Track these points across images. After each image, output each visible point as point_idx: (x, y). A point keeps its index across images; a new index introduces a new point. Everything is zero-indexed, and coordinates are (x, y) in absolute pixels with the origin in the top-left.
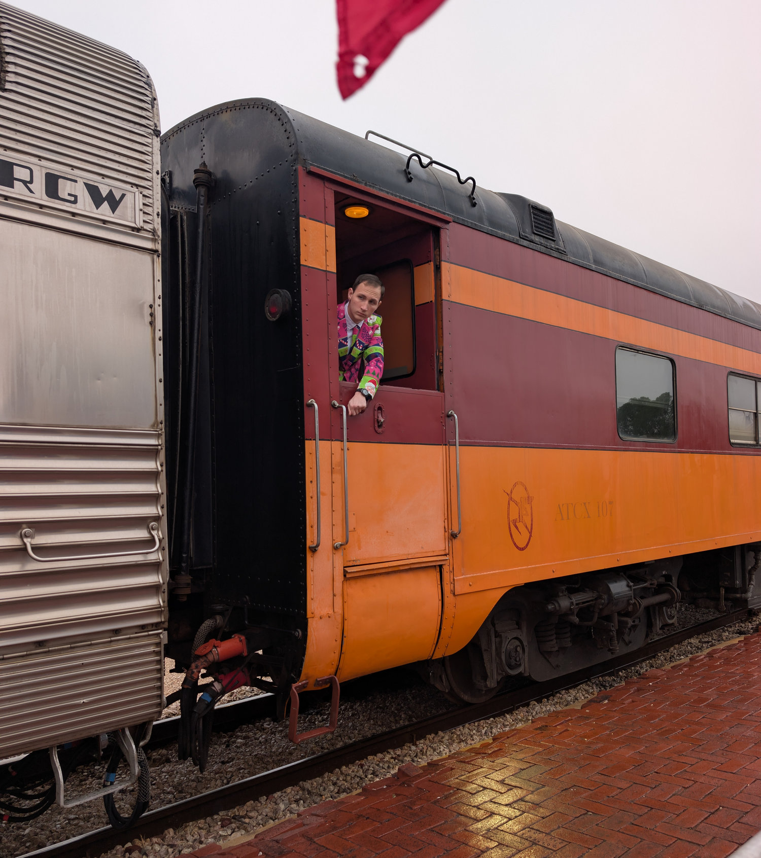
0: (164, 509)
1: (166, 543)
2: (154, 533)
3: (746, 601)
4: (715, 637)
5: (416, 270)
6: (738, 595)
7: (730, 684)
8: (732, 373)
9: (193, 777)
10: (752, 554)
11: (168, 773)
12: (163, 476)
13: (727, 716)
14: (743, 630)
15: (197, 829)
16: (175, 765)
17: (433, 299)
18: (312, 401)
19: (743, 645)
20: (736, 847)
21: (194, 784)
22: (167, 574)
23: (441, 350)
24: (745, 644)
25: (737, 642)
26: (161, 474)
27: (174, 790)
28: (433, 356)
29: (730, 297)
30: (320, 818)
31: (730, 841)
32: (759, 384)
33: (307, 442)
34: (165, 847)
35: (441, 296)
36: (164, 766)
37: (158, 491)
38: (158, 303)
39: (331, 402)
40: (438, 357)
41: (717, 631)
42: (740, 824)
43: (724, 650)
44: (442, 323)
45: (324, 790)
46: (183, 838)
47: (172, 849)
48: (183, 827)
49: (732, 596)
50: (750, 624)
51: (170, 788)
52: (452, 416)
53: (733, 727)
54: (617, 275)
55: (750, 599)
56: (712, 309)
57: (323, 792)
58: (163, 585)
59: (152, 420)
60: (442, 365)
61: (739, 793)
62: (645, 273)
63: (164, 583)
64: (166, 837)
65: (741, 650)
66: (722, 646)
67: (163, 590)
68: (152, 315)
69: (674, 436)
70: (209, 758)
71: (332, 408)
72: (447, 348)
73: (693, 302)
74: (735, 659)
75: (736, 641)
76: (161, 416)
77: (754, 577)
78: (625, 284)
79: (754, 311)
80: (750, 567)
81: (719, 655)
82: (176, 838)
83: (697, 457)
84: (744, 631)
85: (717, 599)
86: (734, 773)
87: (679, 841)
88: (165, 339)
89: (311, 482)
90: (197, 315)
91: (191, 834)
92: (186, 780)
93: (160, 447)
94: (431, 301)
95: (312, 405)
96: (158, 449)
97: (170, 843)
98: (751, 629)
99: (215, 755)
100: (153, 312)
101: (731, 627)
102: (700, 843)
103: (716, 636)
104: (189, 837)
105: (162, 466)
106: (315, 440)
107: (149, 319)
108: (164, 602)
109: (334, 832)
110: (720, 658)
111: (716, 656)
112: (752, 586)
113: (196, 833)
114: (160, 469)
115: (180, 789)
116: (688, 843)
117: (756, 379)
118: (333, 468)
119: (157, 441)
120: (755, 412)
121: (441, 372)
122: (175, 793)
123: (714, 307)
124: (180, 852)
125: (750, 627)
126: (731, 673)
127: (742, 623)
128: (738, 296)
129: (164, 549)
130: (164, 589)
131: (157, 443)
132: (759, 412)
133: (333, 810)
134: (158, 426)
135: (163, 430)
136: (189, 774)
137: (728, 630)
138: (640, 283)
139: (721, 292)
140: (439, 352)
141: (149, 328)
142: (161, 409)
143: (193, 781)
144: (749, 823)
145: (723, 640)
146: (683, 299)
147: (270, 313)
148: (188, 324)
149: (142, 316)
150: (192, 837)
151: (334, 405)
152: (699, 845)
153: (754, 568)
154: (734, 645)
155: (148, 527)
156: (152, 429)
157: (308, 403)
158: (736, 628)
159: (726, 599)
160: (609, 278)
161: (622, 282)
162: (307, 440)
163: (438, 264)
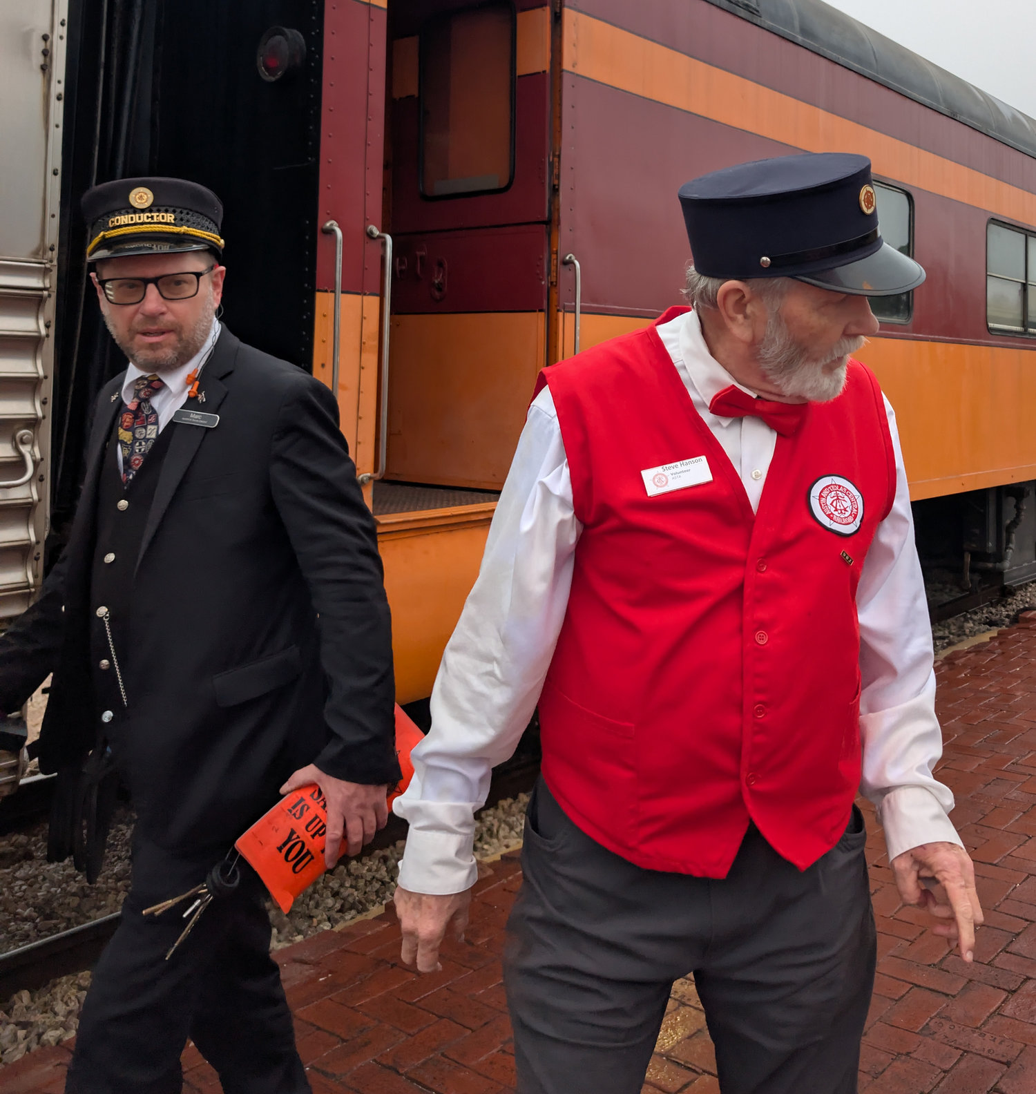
0: (47, 405)
1: (47, 469)
2: (25, 449)
3: (1000, 574)
4: (954, 629)
5: (521, 17)
6: (990, 565)
7: (981, 710)
8: (992, 221)
9: (73, 887)
10: (1012, 501)
11: (26, 879)
12: (49, 346)
13: (979, 765)
14: (994, 618)
15: (74, 991)
16: (41, 865)
17: (547, 68)
18: (332, 225)
19: (996, 644)
20: (1004, 997)
21: (74, 901)
22: (46, 523)
23: (557, 153)
24: (1001, 643)
25: (988, 640)
26: (45, 342)
27: (35, 914)
28: (544, 163)
29: (994, 104)
30: (306, 967)
31: (994, 987)
32: (1031, 240)
33: (319, 296)
34: (11, 1027)
35: (560, 64)
36: (21, 867)
37: (37, 373)
38: (60, 34)
39: (365, 228)
40: (551, 164)
41: (956, 619)
42: (1008, 955)
43: (970, 652)
44: (561, 109)
45: (317, 906)
46: (47, 1008)
47: (24, 1031)
48: (50, 986)
49: (981, 565)
50: (1003, 609)
51: (28, 911)
52: (571, 262)
53: (990, 784)
54: (834, 55)
55: (1007, 571)
56: (969, 121)
57: (314, 910)
58: (36, 546)
59: (34, 242)
60: (558, 177)
61: (1005, 899)
62: (875, 57)
63: (38, 542)
64: (15, 1007)
65: (995, 653)
66: (965, 646)
67: (35, 554)
68: (46, 53)
69: (907, 315)
70: (107, 851)
71: (366, 238)
72: (567, 150)
73: (942, 108)
74: (988, 669)
75: (985, 638)
76: (53, 237)
77: (1013, 536)
78: (846, 70)
79: (1027, 129)
80: (1008, 522)
81: (962, 660)
82: (35, 1009)
83: (940, 347)
84: (996, 621)
85: (959, 571)
86: (995, 865)
87: (915, 988)
88: (69, 98)
89: (323, 365)
90: (132, 63)
91: (62, 1000)
92: (60, 893)
93: (45, 293)
94: (544, 72)
95: (331, 232)
96: (41, 297)
97: (22, 1020)
98: (1006, 617)
99: (118, 845)
100: (48, 47)
101: (976, 613)
102: (948, 992)
103: (955, 627)
104: (60, 1008)
105: (47, 326)
106: (334, 291)
107: (40, 60)
108: (35, 576)
109: (333, 995)
110: (964, 666)
111: (959, 662)
112: (1011, 551)
113: (73, 998)
114: (43, 332)
115: (48, 911)
116: (928, 992)
117: (1028, 233)
118: (364, 343)
119: (41, 281)
120: (1024, 282)
121: (555, 190)
122: (38, 920)
123: (971, 117)
124: (40, 1036)
125: (1005, 613)
126: (983, 691)
127: (992, 606)
128: (1007, 105)
129: (41, 479)
130: (38, 554)
131: (40, 285)
132: (1029, 283)
133: (332, 951)
134: (44, 253)
135: (55, 263)
136: (67, 882)
137: (971, 619)
138: (867, 72)
139: (982, 96)
140: (554, 156)
141: (39, 77)
142: (54, 225)
143: (74, 894)
144: (1022, 952)
145: (965, 634)
146: (927, 101)
147: (267, 69)
148: (114, 76)
149: (27, 53)
150: (64, 1007)
151: (372, 232)
152: (947, 995)
153: (1015, 523)
154: (984, 644)
155: (13, 438)
156: (33, 260)
157: (324, 227)
158: (984, 616)
159: (973, 571)
160: (822, 59)
161: (840, 67)
162: (319, 291)
163: (558, 11)
